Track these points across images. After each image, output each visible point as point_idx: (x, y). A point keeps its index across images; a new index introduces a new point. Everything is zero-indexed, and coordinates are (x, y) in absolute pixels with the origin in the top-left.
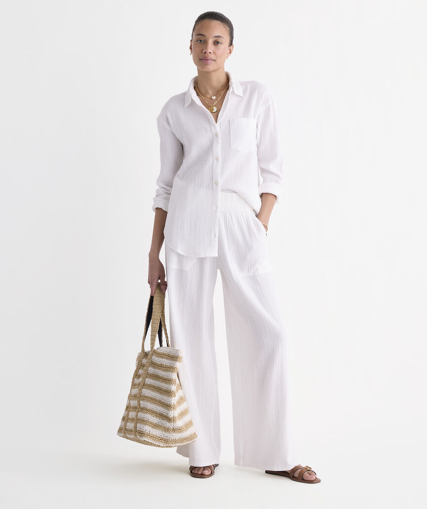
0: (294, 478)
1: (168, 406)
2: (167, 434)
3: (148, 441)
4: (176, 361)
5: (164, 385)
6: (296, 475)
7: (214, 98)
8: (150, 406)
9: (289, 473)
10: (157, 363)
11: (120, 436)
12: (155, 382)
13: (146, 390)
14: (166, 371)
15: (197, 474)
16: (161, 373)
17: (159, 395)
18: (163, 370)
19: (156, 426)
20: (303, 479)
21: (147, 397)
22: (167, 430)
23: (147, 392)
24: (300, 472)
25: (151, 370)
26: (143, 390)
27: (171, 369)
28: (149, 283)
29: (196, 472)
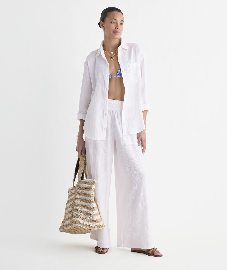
0: (148, 254)
1: (90, 208)
2: (89, 223)
3: (79, 226)
4: (93, 184)
5: (87, 198)
6: (150, 252)
7: (112, 53)
8: (80, 208)
9: (145, 252)
10: (83, 187)
11: (60, 231)
12: (83, 197)
13: (78, 201)
14: (87, 190)
15: (99, 251)
16: (85, 192)
17: (85, 203)
18: (86, 190)
19: (83, 219)
20: (154, 255)
21: (78, 204)
22: (90, 221)
23: (77, 202)
24: (152, 251)
25: (79, 191)
26: (75, 201)
27: (90, 189)
28: (77, 150)
29: (98, 250)
